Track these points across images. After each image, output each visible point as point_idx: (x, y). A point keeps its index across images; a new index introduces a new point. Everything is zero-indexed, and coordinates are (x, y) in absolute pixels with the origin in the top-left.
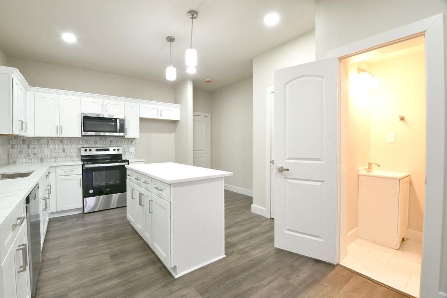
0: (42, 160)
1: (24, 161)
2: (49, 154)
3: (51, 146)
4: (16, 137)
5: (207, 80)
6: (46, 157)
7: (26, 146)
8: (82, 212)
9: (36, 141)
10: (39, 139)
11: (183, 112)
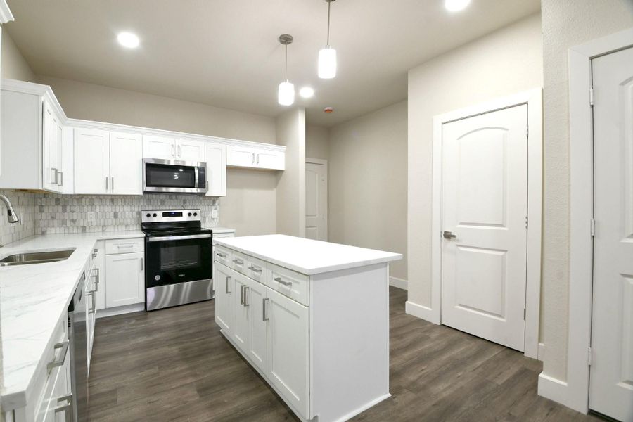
0: (84, 229)
1: (58, 232)
2: (94, 220)
3: (98, 209)
4: (45, 194)
5: (327, 109)
6: (90, 224)
7: (60, 208)
8: (143, 309)
9: (75, 201)
10: (79, 198)
11: (290, 156)
